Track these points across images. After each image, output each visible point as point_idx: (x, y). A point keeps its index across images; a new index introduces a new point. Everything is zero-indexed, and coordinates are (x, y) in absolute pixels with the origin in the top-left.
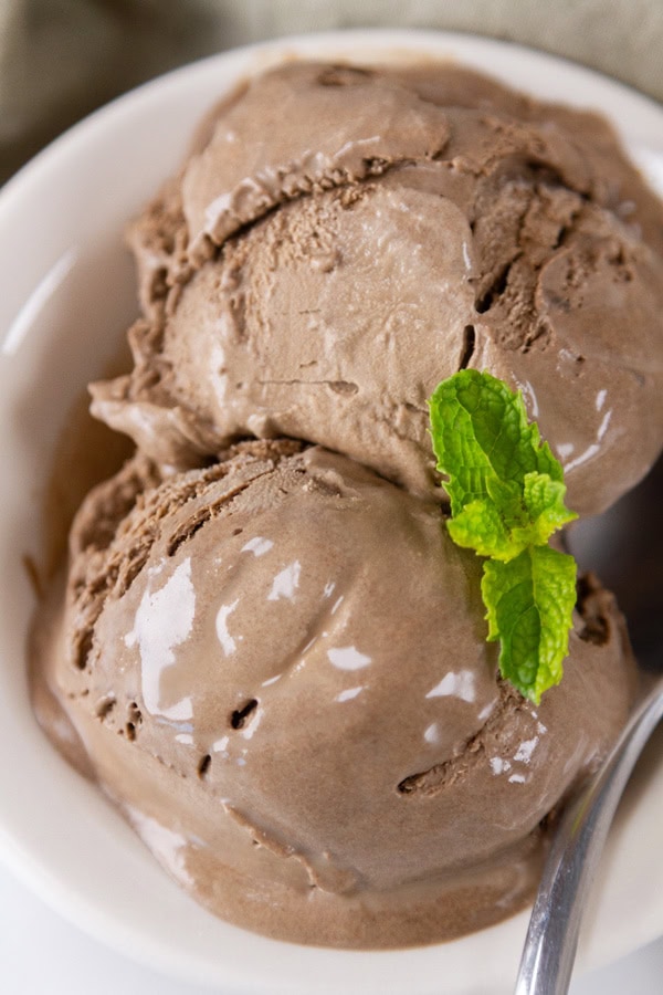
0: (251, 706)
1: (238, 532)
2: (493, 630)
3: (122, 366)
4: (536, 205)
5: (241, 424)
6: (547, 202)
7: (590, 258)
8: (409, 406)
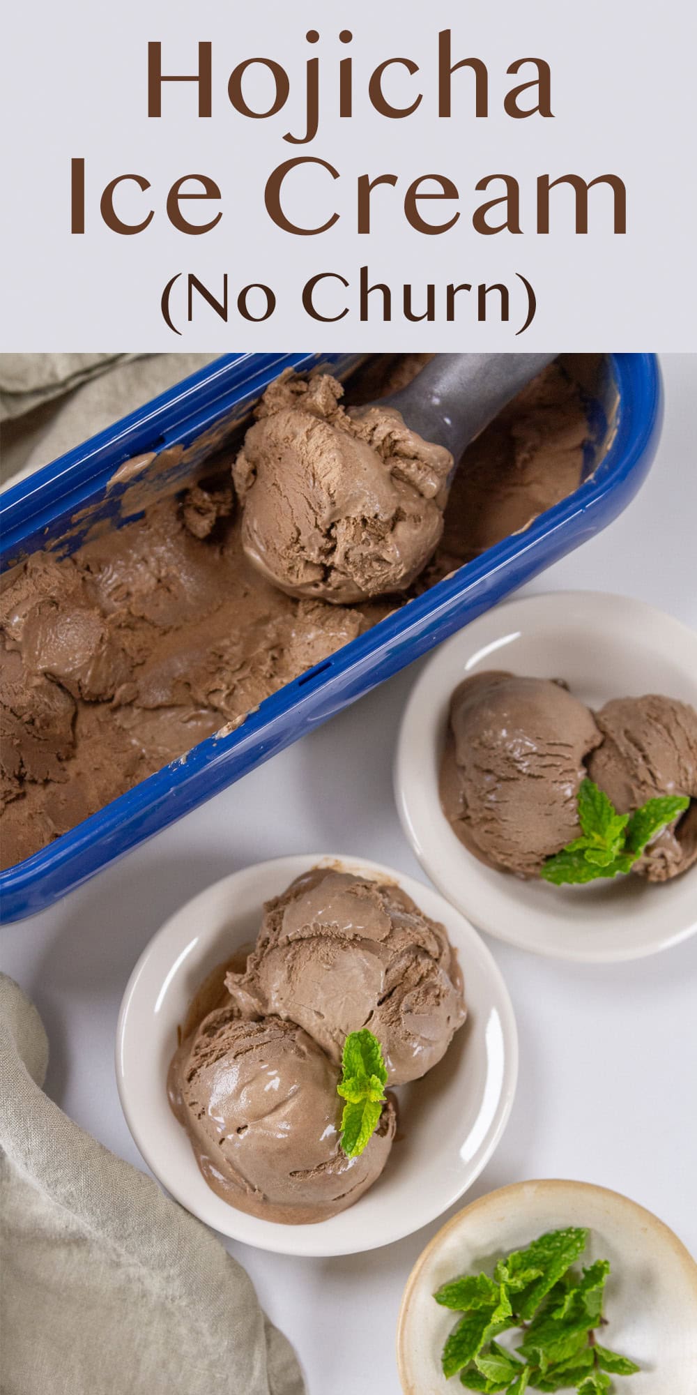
0: (246, 1127)
1: (261, 1061)
2: (343, 1127)
3: (242, 970)
4: (414, 964)
5: (277, 1011)
6: (419, 964)
7: (426, 993)
8: (341, 1031)
